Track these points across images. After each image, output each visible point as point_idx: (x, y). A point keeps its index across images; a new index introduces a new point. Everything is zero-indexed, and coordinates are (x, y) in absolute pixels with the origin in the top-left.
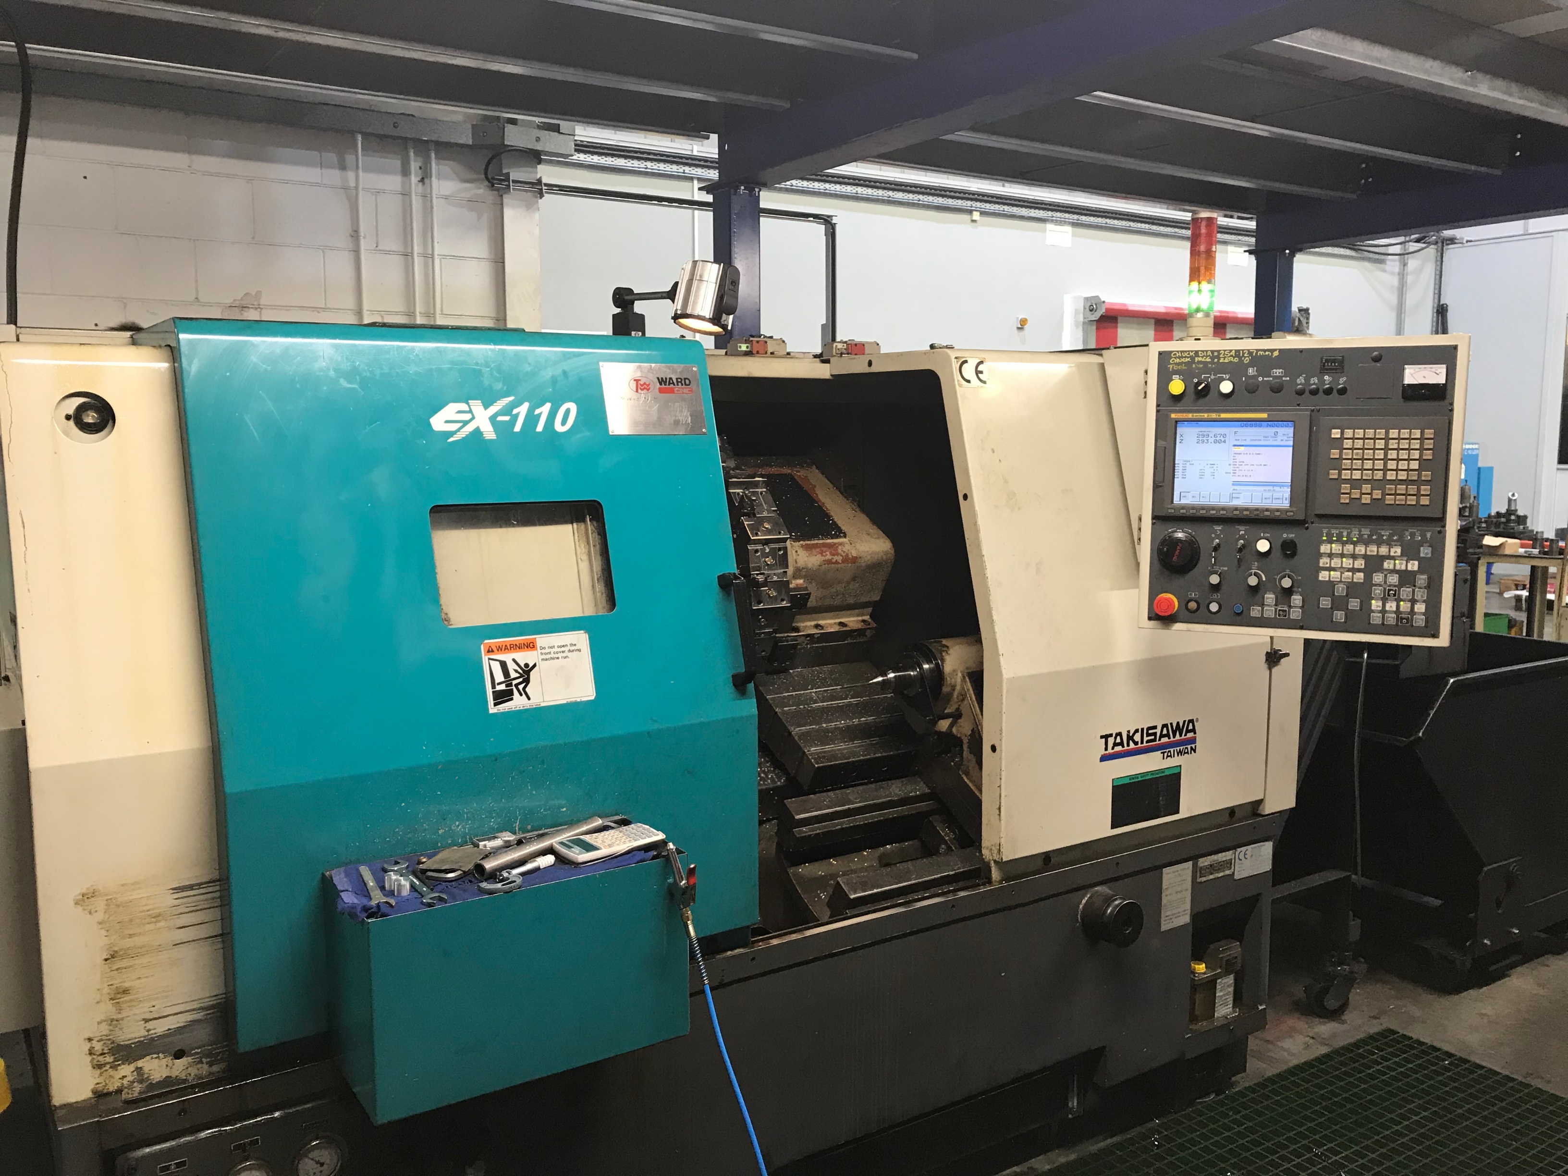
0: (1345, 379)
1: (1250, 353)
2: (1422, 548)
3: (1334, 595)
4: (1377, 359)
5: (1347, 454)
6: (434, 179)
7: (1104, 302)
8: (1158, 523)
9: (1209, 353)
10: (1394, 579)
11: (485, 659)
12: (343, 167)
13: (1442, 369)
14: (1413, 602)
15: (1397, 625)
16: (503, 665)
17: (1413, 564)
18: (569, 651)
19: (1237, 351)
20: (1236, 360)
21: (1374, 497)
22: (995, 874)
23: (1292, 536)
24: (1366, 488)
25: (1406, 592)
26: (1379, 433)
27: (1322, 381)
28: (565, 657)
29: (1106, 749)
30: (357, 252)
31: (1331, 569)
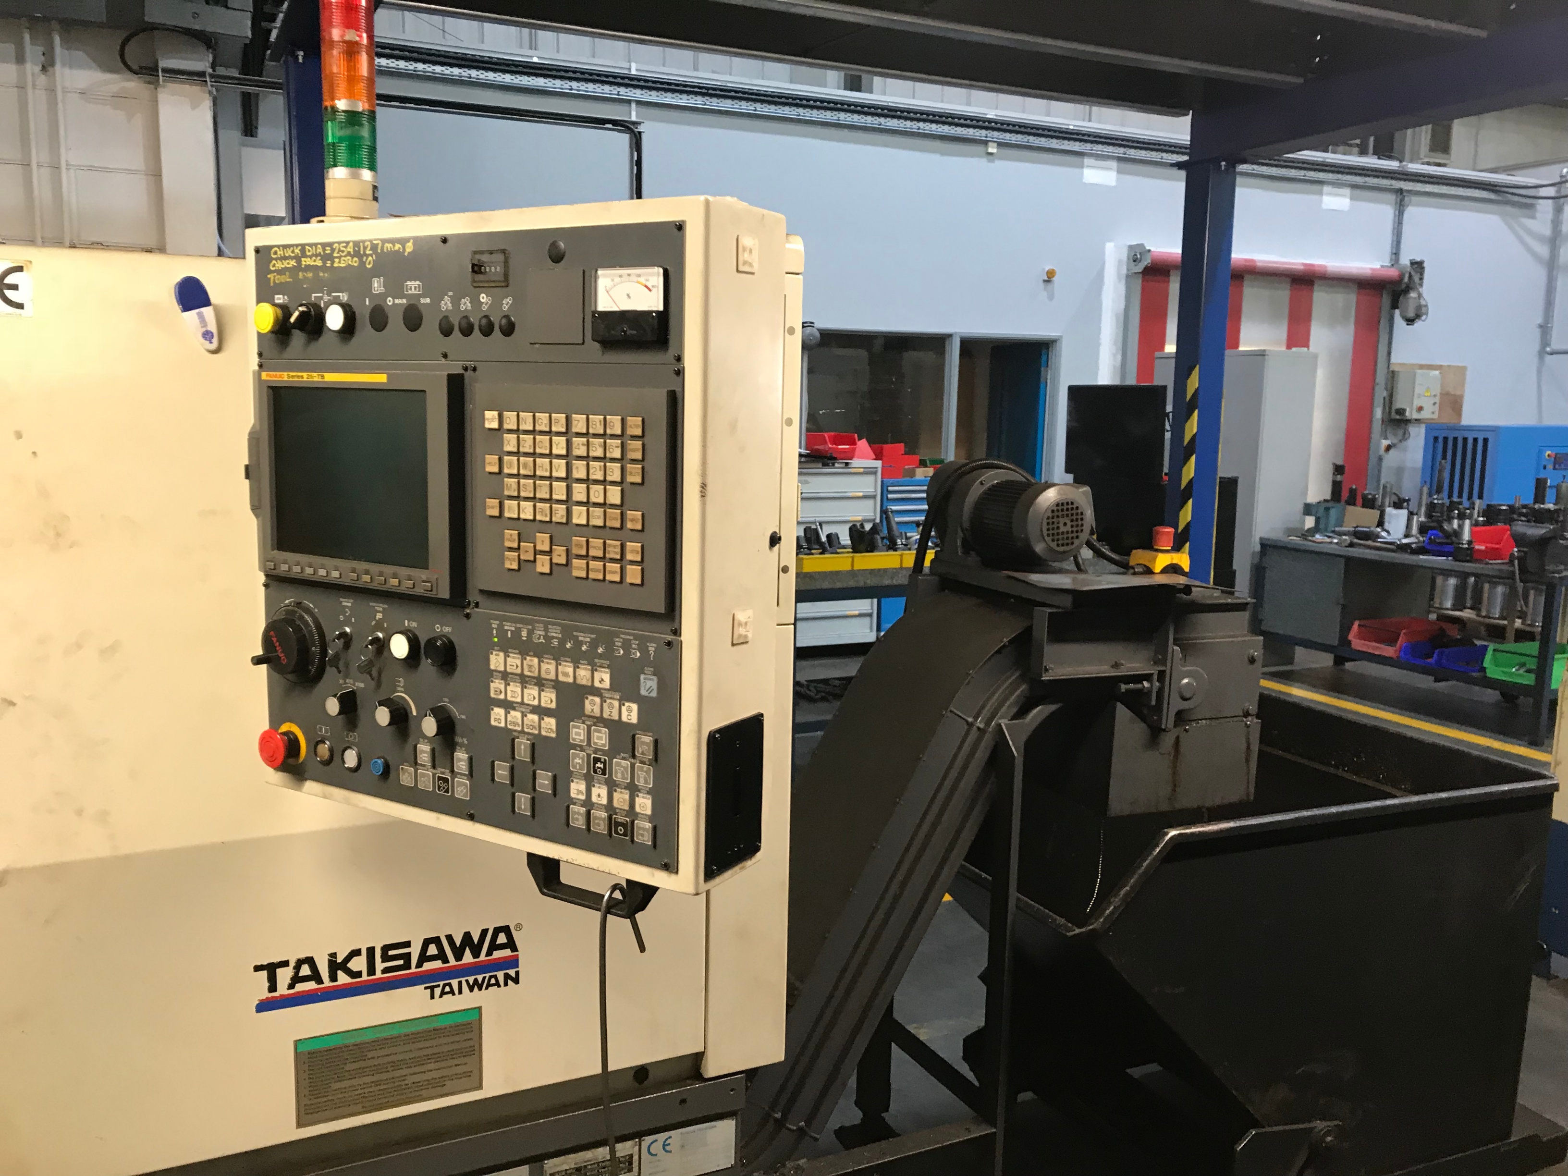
0: (509, 301)
1: (374, 247)
2: (642, 676)
3: (513, 758)
4: (556, 256)
5: (511, 465)
6: (58, 67)
7: (1149, 251)
8: (273, 584)
9: (320, 250)
10: (601, 738)
13: (655, 276)
14: (633, 789)
15: (610, 834)
17: (630, 710)
19: (356, 244)
20: (355, 262)
21: (555, 559)
23: (447, 630)
24: (542, 540)
25: (621, 766)
26: (557, 421)
29: (273, 988)
31: (508, 706)
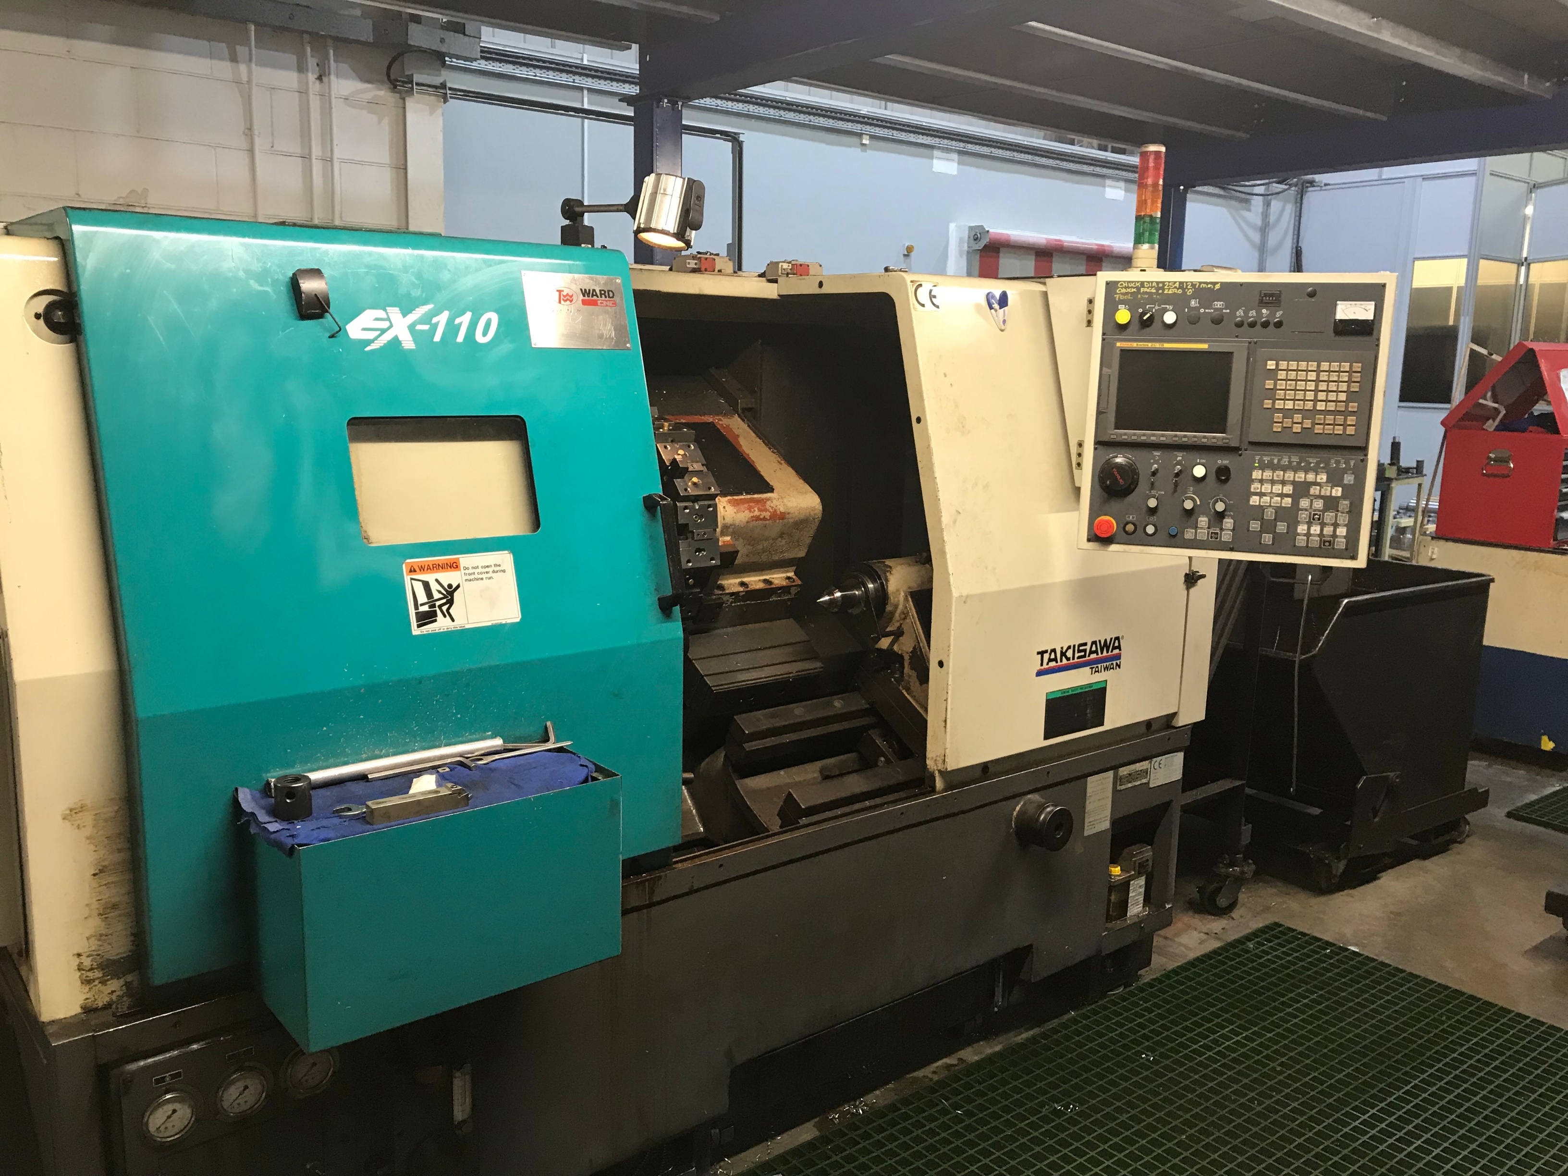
0: (1281, 312)
1: (1193, 285)
2: (1345, 476)
3: (1263, 519)
4: (1312, 295)
5: (1281, 385)
6: (333, 77)
7: (988, 231)
8: (1100, 447)
9: (1154, 285)
10: (1319, 504)
11: (407, 579)
12: (234, 59)
13: (1371, 306)
14: (1336, 525)
15: (1320, 547)
16: (426, 585)
17: (1337, 490)
18: (494, 572)
19: (1181, 283)
20: (1180, 291)
21: (1305, 426)
22: (939, 784)
23: (1226, 462)
24: (1298, 418)
25: (1329, 516)
26: (1312, 365)
27: (1259, 313)
28: (490, 578)
29: (1042, 665)
30: (251, 151)
31: (1261, 494)
